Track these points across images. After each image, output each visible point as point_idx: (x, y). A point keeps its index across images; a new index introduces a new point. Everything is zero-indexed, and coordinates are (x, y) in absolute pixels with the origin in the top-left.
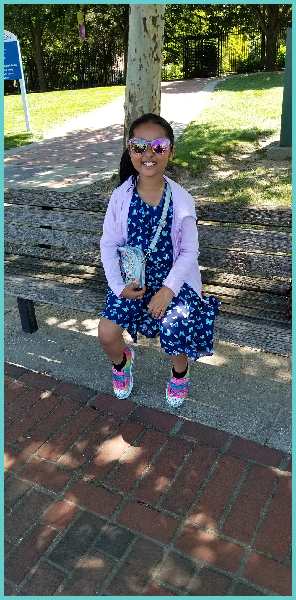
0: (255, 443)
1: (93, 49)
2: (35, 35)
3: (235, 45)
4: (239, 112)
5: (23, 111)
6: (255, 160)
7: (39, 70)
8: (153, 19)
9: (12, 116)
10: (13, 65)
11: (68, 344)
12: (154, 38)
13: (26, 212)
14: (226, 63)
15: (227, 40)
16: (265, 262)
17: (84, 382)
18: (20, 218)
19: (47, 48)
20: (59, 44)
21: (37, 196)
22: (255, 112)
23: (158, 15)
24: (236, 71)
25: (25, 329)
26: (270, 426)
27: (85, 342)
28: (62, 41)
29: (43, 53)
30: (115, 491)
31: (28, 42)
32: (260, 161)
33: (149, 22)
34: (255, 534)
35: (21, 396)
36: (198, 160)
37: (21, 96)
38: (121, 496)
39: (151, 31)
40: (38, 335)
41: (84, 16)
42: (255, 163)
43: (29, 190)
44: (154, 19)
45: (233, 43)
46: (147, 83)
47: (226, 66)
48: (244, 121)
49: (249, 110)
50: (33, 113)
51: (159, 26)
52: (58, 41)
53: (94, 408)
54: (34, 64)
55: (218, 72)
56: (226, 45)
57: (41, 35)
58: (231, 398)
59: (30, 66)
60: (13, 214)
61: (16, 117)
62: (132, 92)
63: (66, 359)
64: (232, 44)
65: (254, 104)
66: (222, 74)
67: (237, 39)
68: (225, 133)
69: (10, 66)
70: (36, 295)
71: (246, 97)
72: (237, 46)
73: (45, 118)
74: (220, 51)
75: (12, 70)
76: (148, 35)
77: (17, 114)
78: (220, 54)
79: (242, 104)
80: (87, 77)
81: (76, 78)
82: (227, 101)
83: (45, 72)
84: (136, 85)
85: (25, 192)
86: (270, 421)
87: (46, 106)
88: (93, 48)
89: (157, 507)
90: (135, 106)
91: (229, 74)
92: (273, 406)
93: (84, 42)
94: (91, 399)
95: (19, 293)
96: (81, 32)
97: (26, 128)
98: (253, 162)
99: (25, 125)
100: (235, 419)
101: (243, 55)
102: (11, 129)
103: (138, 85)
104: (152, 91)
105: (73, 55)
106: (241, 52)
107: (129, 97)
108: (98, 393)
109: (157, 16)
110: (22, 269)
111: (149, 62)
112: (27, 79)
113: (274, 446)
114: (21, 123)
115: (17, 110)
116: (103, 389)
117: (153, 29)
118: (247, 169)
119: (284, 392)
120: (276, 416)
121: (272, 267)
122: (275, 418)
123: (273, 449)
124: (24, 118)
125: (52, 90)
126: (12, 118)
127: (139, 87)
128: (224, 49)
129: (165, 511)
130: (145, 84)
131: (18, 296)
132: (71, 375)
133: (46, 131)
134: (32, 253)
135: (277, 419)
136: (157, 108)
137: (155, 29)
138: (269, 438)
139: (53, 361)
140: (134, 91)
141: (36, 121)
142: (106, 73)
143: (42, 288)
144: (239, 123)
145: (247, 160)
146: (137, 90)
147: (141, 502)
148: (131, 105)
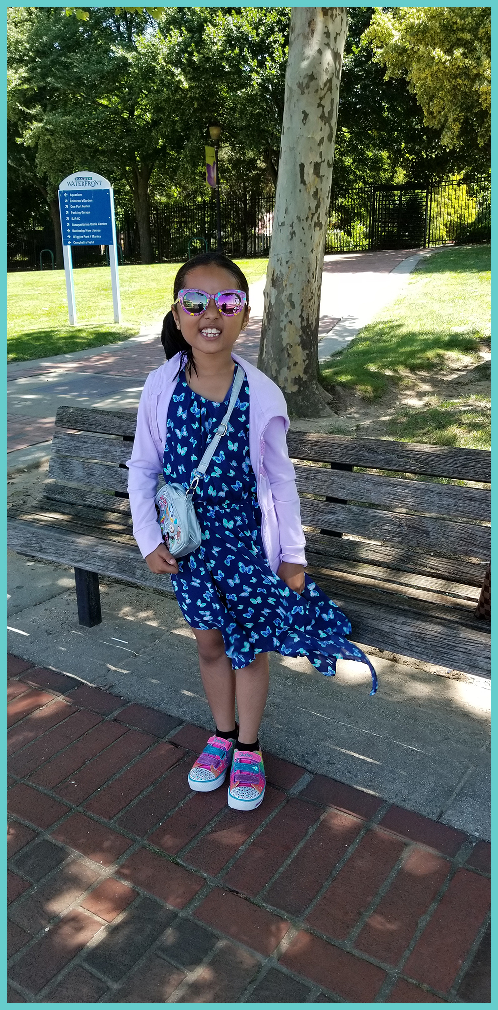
0: (423, 817)
1: (228, 202)
2: (139, 177)
3: (453, 200)
4: (451, 305)
5: (111, 292)
6: (471, 381)
7: (142, 231)
8: (314, 165)
9: (94, 300)
10: (101, 224)
11: (145, 647)
12: (316, 193)
13: (100, 443)
14: (438, 228)
15: (440, 192)
16: (450, 533)
17: (164, 706)
18: (90, 452)
19: (157, 197)
20: (175, 191)
21: (118, 420)
22: (478, 306)
23: (323, 160)
24: (453, 240)
25: (82, 621)
26: (449, 792)
27: (171, 645)
28: (180, 187)
29: (150, 205)
30: (196, 872)
31: (128, 187)
32: (479, 383)
33: (309, 170)
34: (407, 953)
35: (66, 720)
36: (378, 378)
37: (110, 270)
38: (205, 879)
39: (311, 183)
40: (101, 630)
41: (216, 153)
42: (470, 386)
43: (107, 412)
44: (317, 166)
45: (450, 197)
46: (301, 259)
47: (438, 232)
48: (457, 320)
49: (467, 302)
50: (127, 296)
51: (323, 176)
52: (174, 187)
53: (176, 745)
54: (135, 219)
55: (425, 241)
56: (440, 199)
57: (149, 178)
58: (392, 746)
59: (128, 224)
60: (81, 445)
61: (100, 301)
62: (277, 272)
63: (140, 669)
64: (449, 199)
65: (477, 294)
66: (431, 245)
67: (457, 191)
68: (425, 337)
69: (96, 224)
70: (102, 564)
71: (465, 282)
72: (457, 201)
73: (145, 304)
74: (429, 209)
75: (100, 231)
76: (306, 189)
77: (102, 296)
78: (429, 214)
79: (457, 293)
80: (215, 243)
81: (197, 244)
82: (434, 287)
83: (150, 233)
84: (284, 263)
85: (100, 414)
86: (450, 784)
87: (147, 286)
88: (228, 200)
89: (258, 900)
90: (280, 293)
91: (443, 244)
92: (457, 763)
93: (214, 191)
94: (172, 732)
95: (78, 561)
96: (210, 176)
97: (114, 318)
98: (467, 384)
99: (113, 314)
100: (394, 779)
101: (466, 216)
102: (90, 320)
103: (287, 262)
104: (308, 271)
105: (196, 209)
106: (463, 210)
107: (273, 279)
108: (184, 724)
109: (322, 162)
110: (87, 526)
111: (306, 228)
112: (122, 242)
113: (452, 824)
114: (107, 311)
115: (103, 289)
116: (193, 718)
117: (314, 180)
118: (456, 394)
119: (478, 743)
120: (460, 779)
121: (461, 542)
122: (459, 782)
123: (451, 828)
124: (111, 304)
125: (160, 261)
126: (93, 303)
127: (288, 265)
128: (436, 206)
129: (270, 906)
130: (297, 261)
131: (76, 565)
132: (145, 693)
133: (144, 325)
134: (104, 503)
135: (462, 783)
136: (315, 298)
137: (317, 179)
138: (446, 811)
139: (119, 670)
140: (280, 271)
141: (131, 309)
142: (246, 238)
143: (112, 554)
144: (449, 322)
145: (457, 380)
146: (284, 270)
147: (235, 891)
148: (274, 292)
